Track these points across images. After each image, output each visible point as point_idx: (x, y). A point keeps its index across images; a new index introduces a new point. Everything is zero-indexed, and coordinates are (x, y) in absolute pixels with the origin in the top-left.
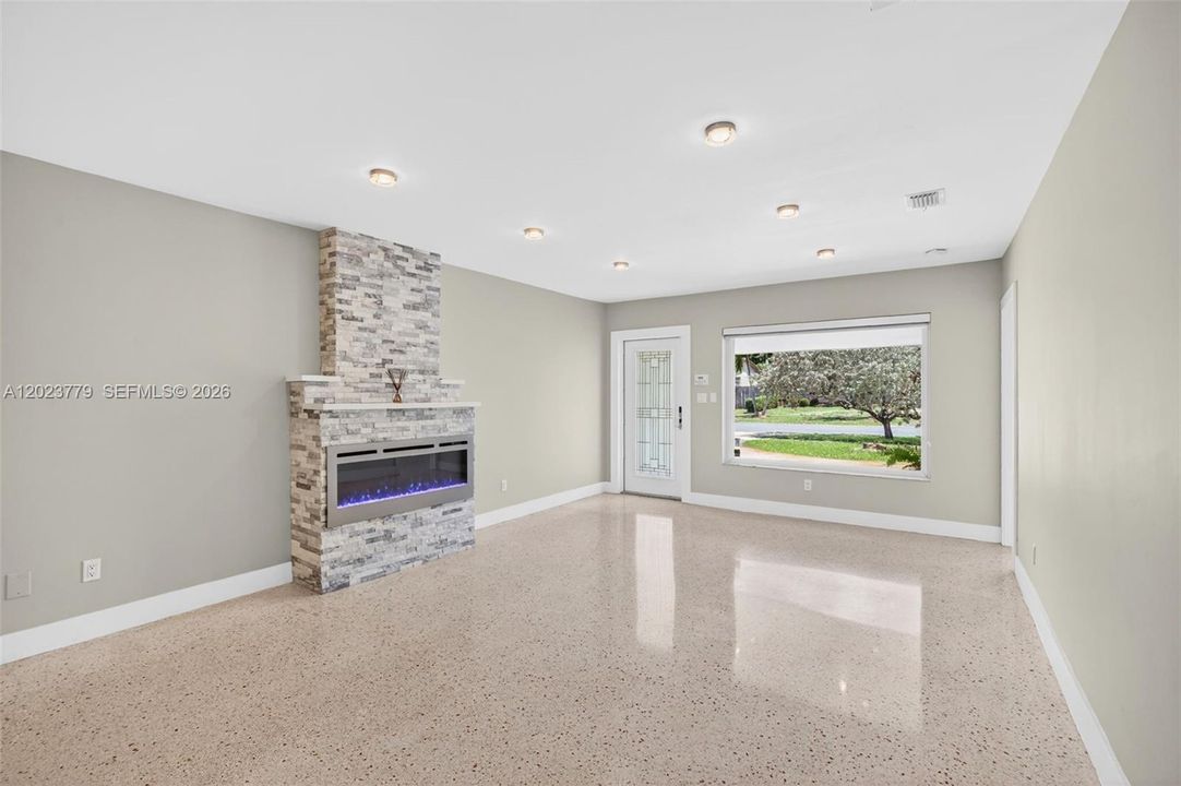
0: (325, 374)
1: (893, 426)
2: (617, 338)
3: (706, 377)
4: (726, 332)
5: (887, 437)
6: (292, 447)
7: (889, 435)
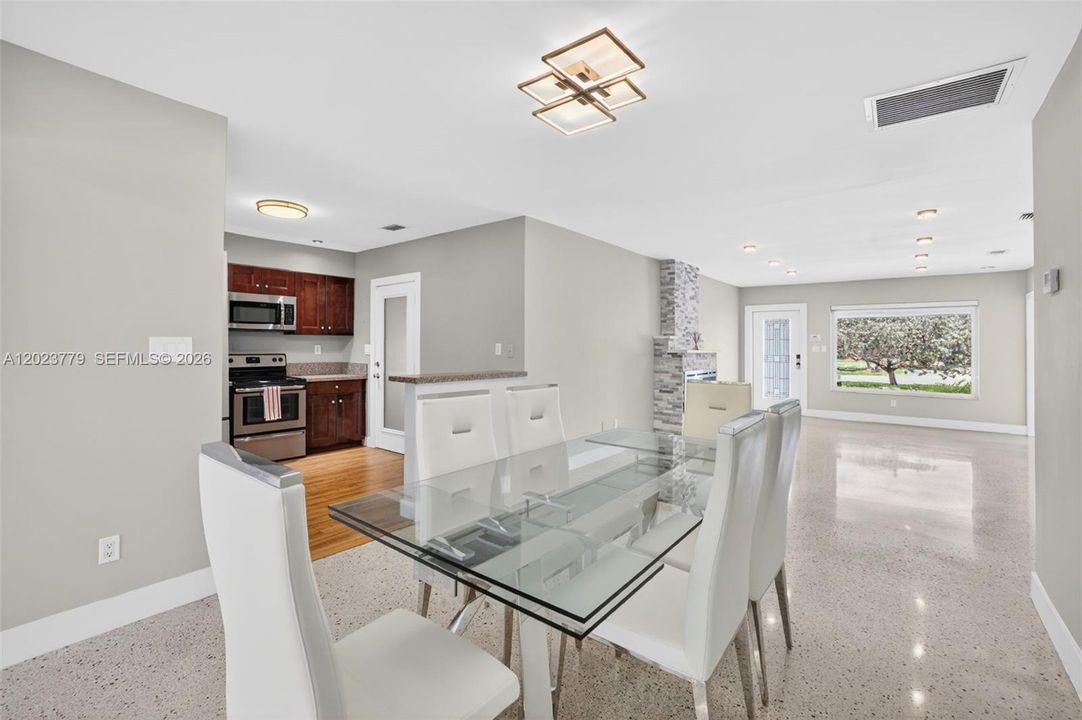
0: (665, 335)
1: (897, 376)
2: (748, 309)
3: (819, 336)
4: (833, 308)
5: (892, 384)
6: (656, 372)
7: (893, 382)
